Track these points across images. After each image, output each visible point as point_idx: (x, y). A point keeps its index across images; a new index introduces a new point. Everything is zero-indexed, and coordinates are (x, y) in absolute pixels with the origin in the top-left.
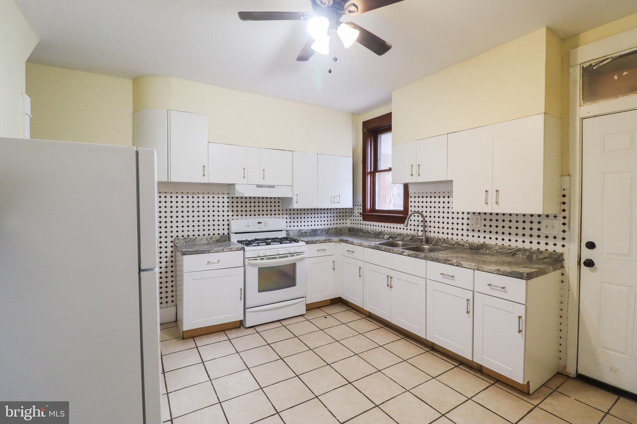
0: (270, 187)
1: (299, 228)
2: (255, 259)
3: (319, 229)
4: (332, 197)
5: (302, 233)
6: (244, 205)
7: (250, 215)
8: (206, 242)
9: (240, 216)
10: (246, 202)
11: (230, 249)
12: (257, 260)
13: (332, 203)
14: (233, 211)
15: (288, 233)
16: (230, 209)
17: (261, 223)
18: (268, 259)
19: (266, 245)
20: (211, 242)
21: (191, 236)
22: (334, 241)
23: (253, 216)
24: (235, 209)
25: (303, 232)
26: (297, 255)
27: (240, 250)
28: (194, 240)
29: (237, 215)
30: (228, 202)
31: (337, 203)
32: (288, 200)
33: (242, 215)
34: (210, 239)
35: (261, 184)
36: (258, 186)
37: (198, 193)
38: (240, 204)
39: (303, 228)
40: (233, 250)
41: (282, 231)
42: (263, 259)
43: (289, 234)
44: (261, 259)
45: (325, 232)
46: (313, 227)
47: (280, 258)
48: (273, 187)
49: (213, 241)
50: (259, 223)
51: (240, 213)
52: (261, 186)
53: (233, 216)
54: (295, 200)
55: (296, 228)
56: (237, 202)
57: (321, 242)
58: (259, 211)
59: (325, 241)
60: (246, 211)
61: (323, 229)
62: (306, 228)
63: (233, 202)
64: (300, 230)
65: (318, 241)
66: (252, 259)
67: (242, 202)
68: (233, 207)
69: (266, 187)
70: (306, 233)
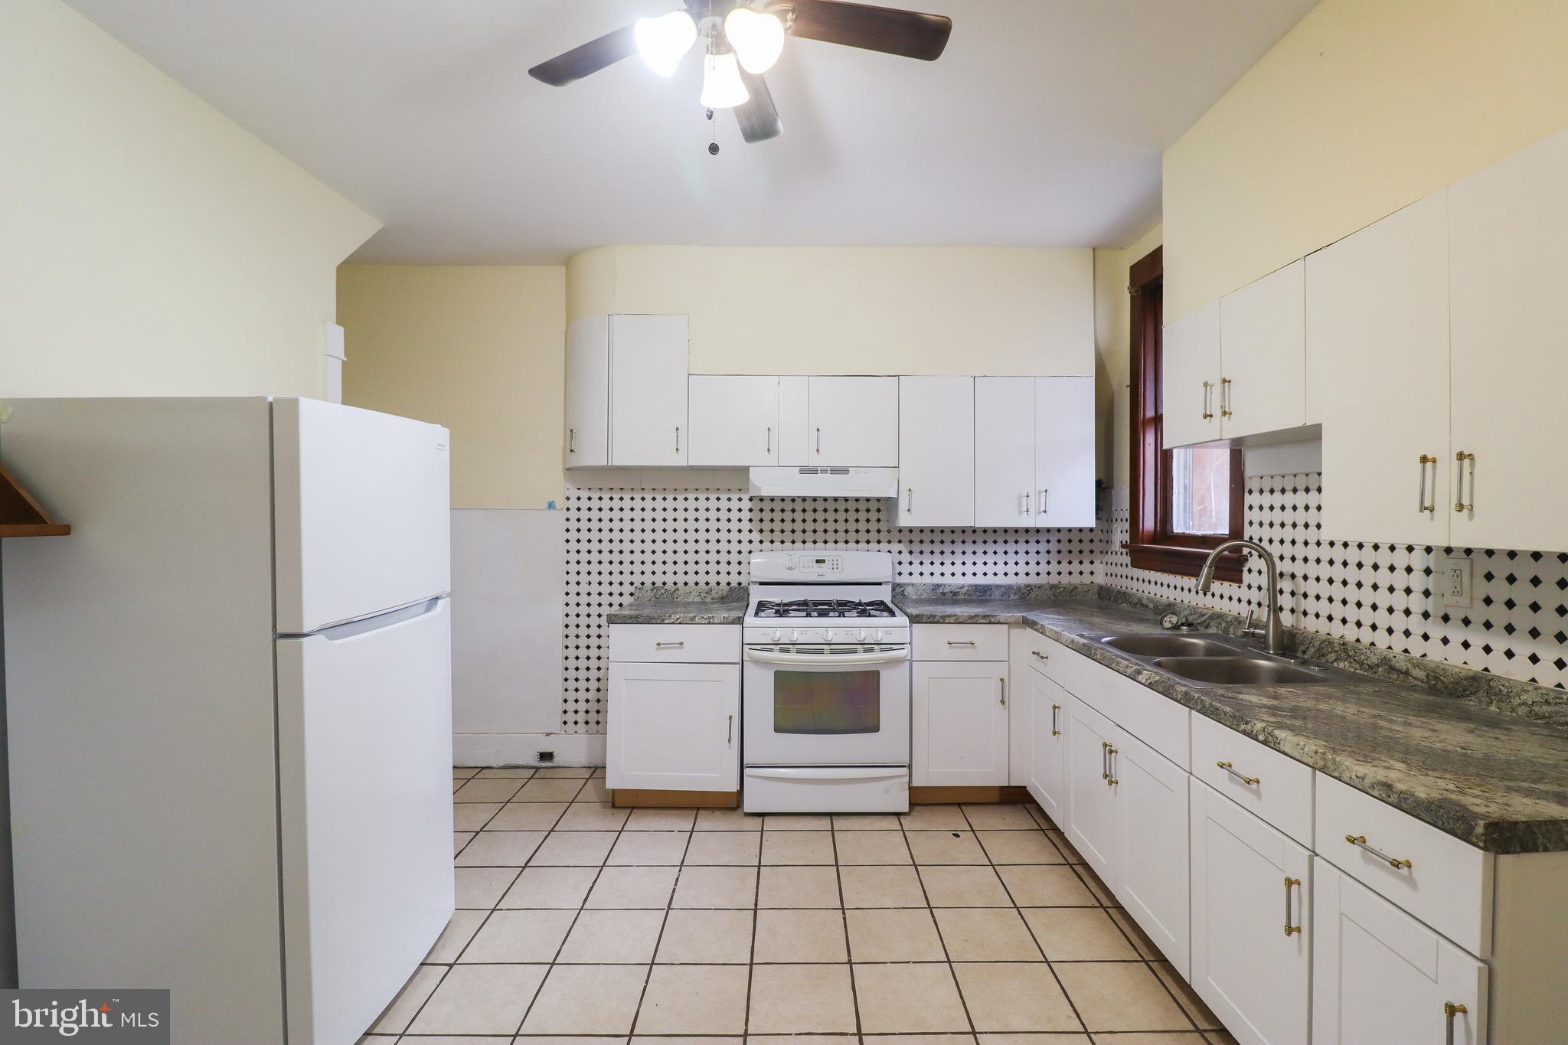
0: (835, 471)
1: (937, 580)
2: (766, 647)
3: (998, 587)
4: (1020, 497)
5: (944, 594)
6: (788, 516)
7: (804, 542)
8: (697, 599)
9: (777, 544)
10: (793, 511)
11: (710, 618)
12: (771, 650)
13: (1020, 513)
14: (761, 531)
15: (903, 591)
16: (756, 526)
17: (823, 561)
18: (799, 651)
20: (708, 599)
21: (670, 584)
22: (1002, 620)
23: (809, 545)
24: (766, 526)
25: (946, 591)
26: (882, 650)
27: (732, 623)
28: (672, 593)
29: (772, 542)
30: (751, 510)
31: (1039, 513)
32: (886, 506)
33: (782, 542)
34: (707, 593)
35: (812, 464)
36: (805, 470)
37: (686, 490)
38: (777, 516)
39: (948, 580)
40: (716, 621)
41: (880, 584)
42: (787, 651)
43: (906, 594)
44: (782, 651)
45: (1016, 594)
46: (980, 580)
47: (833, 652)
48: (844, 471)
49: (713, 599)
50: (818, 561)
51: (777, 536)
52: (814, 471)
53: (761, 542)
54: (903, 505)
55: (927, 579)
56: (772, 510)
57: (960, 620)
58: (826, 531)
59: (972, 620)
60: (793, 531)
61: (1009, 588)
62: (959, 580)
63: (761, 510)
64: (938, 586)
65: (949, 616)
66: (759, 647)
67: (783, 511)
68: (761, 520)
69: (824, 471)
70: (955, 594)
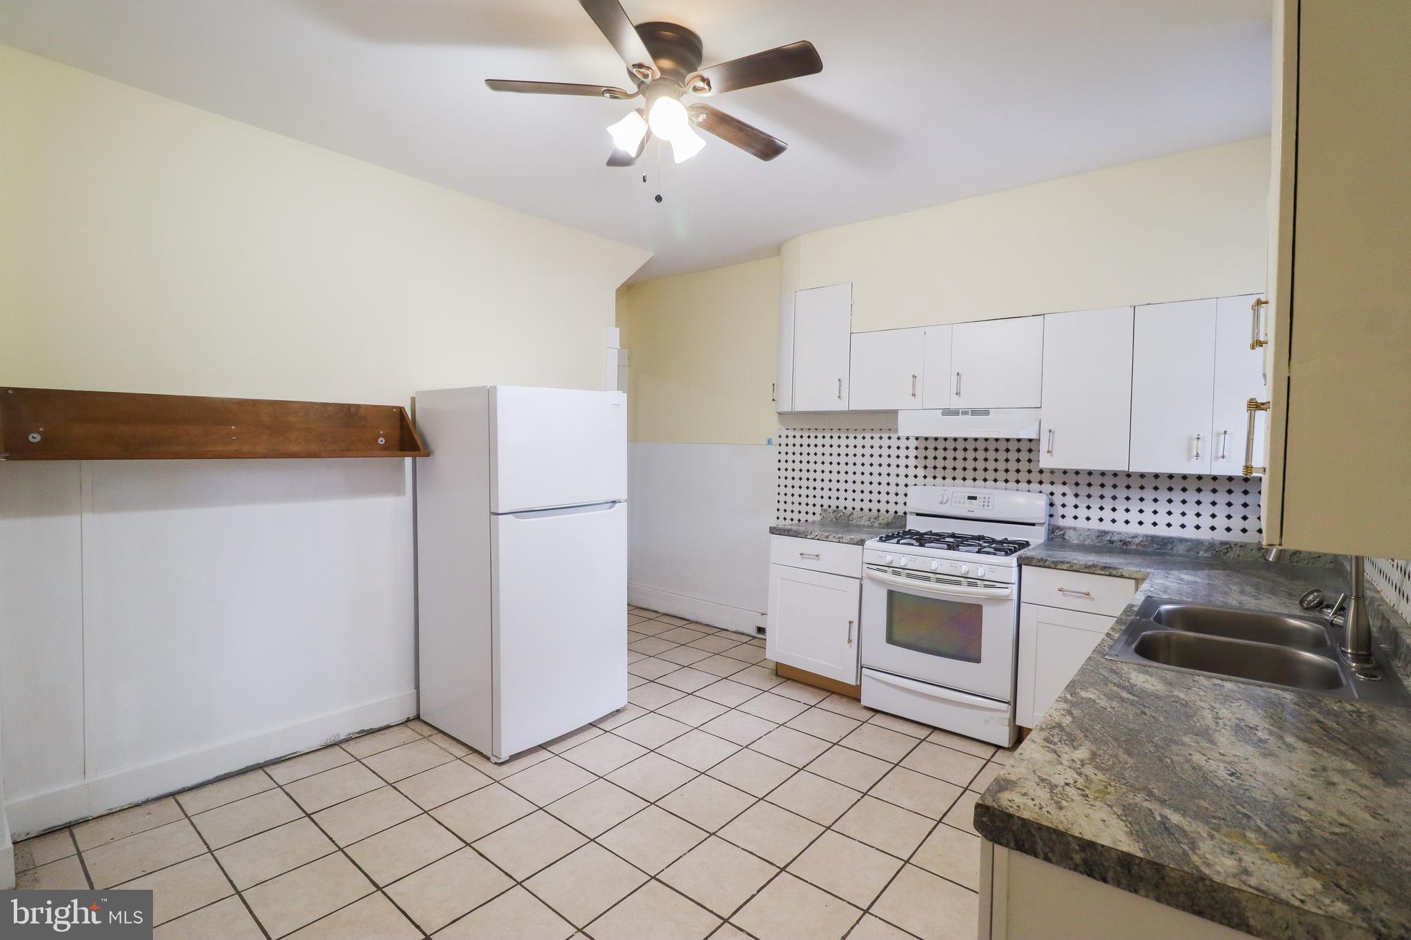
0: (975, 412)
1: (1107, 526)
2: (881, 568)
3: (1182, 540)
4: (1190, 439)
5: (1111, 542)
6: (950, 454)
7: (964, 479)
8: (867, 523)
9: (939, 480)
10: (955, 449)
11: (839, 538)
12: (885, 571)
13: (1190, 458)
14: (925, 467)
15: (1063, 534)
16: (921, 463)
17: (975, 498)
18: (909, 576)
19: (948, 549)
20: (876, 524)
21: (849, 508)
23: (960, 481)
24: (930, 463)
25: (1115, 538)
27: (857, 544)
28: (848, 517)
29: (935, 477)
30: (917, 448)
31: (1217, 458)
32: (1031, 446)
33: (944, 478)
34: (875, 519)
35: (953, 407)
36: (947, 412)
37: (864, 430)
38: (940, 454)
39: (1120, 527)
40: (844, 541)
41: (1033, 525)
42: (898, 574)
43: (1066, 537)
44: (895, 573)
45: (1207, 551)
46: (1162, 531)
47: (938, 581)
48: (985, 412)
50: (970, 498)
51: (940, 473)
52: (955, 413)
53: (925, 477)
54: (1044, 447)
55: (1094, 525)
56: (936, 449)
57: (1075, 568)
58: (986, 470)
59: (1089, 569)
60: (954, 469)
61: (1198, 544)
62: (1133, 528)
63: (926, 448)
64: (1105, 533)
65: (1062, 562)
66: (875, 567)
67: (945, 449)
68: (926, 458)
69: (965, 413)
70: (1125, 543)
